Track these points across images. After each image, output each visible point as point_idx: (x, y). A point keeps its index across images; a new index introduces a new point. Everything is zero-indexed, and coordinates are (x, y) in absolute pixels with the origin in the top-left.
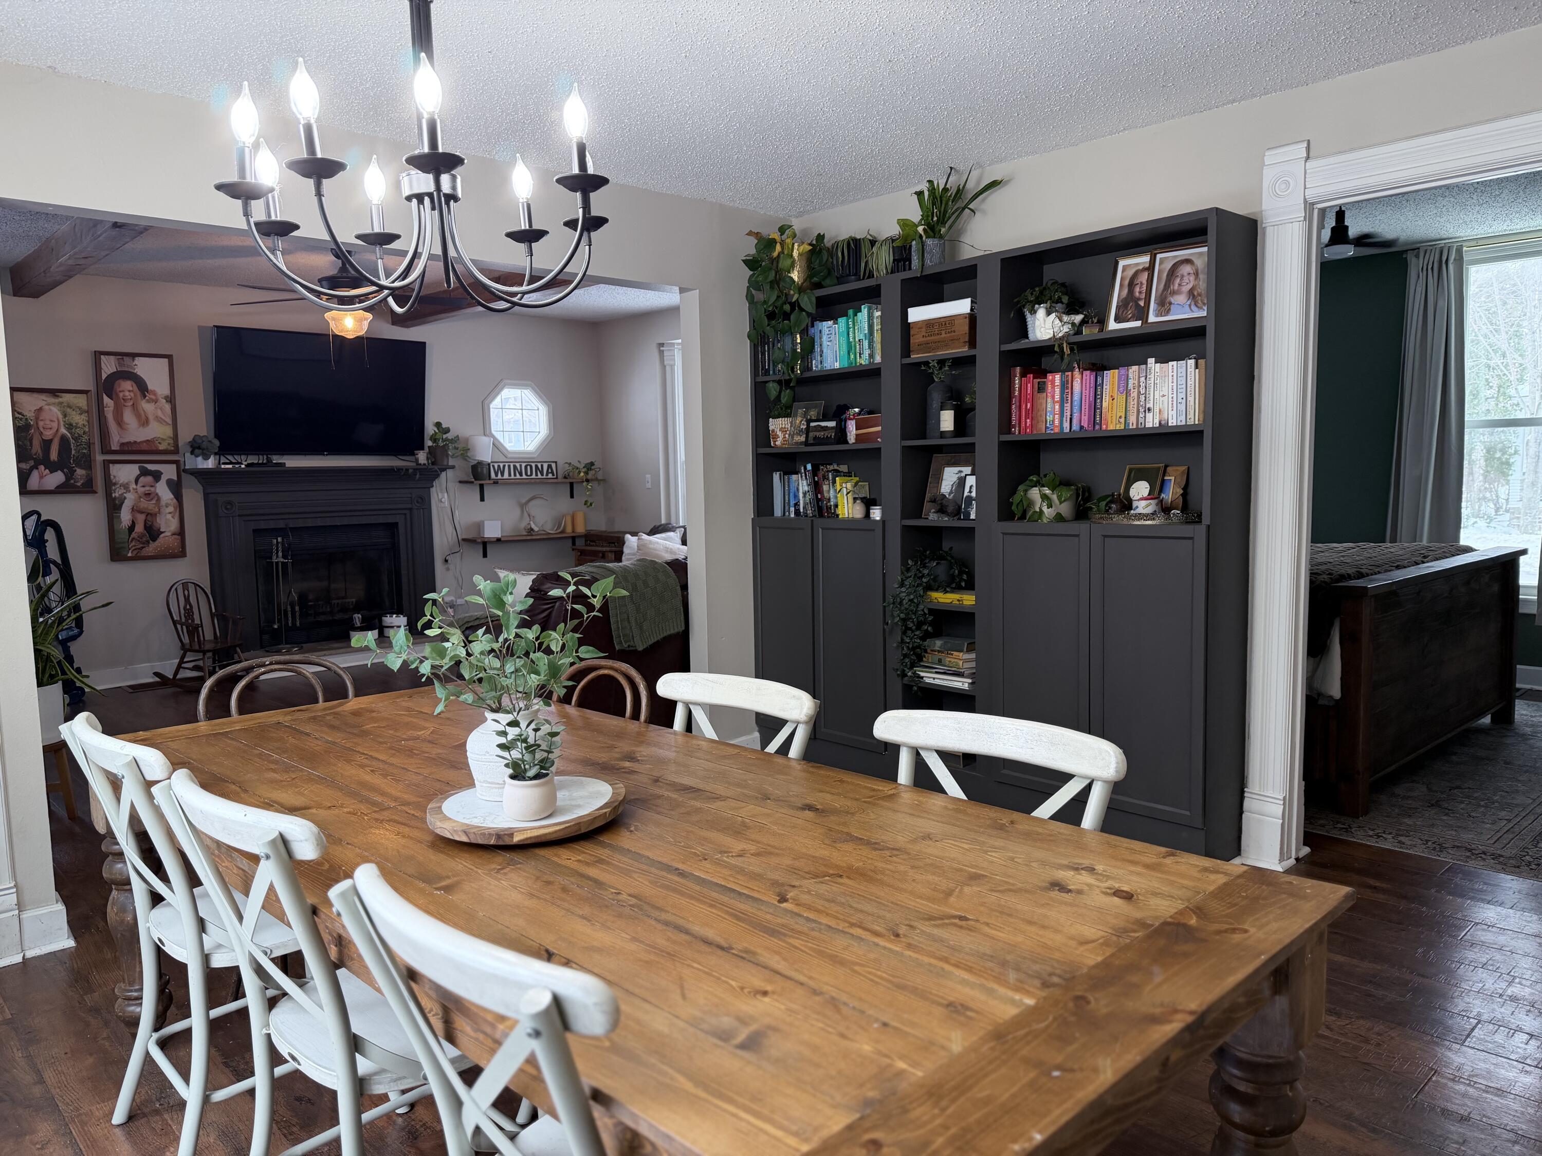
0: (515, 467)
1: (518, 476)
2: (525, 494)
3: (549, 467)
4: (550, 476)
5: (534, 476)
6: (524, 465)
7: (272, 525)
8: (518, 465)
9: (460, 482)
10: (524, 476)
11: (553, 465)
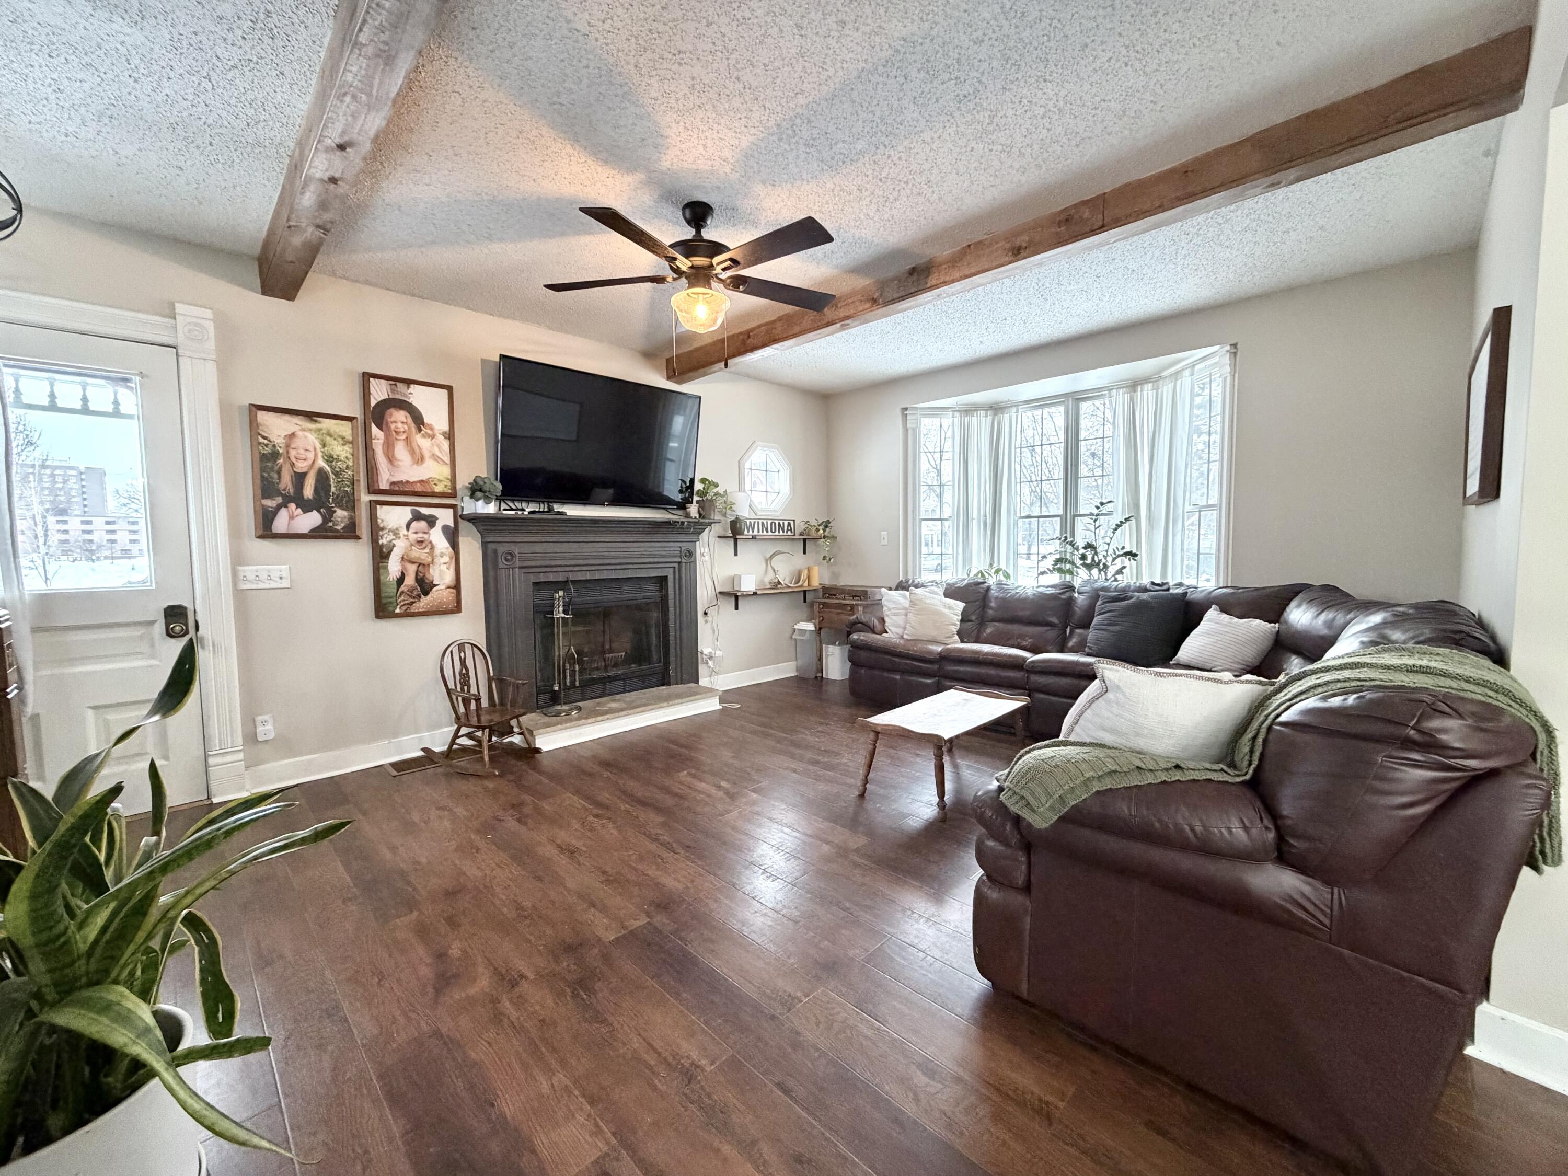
0: (763, 523)
1: (765, 533)
2: (771, 549)
3: (789, 524)
4: (789, 533)
5: (777, 533)
6: (769, 522)
7: (551, 578)
8: (765, 522)
9: (719, 537)
10: (770, 533)
11: (792, 523)
